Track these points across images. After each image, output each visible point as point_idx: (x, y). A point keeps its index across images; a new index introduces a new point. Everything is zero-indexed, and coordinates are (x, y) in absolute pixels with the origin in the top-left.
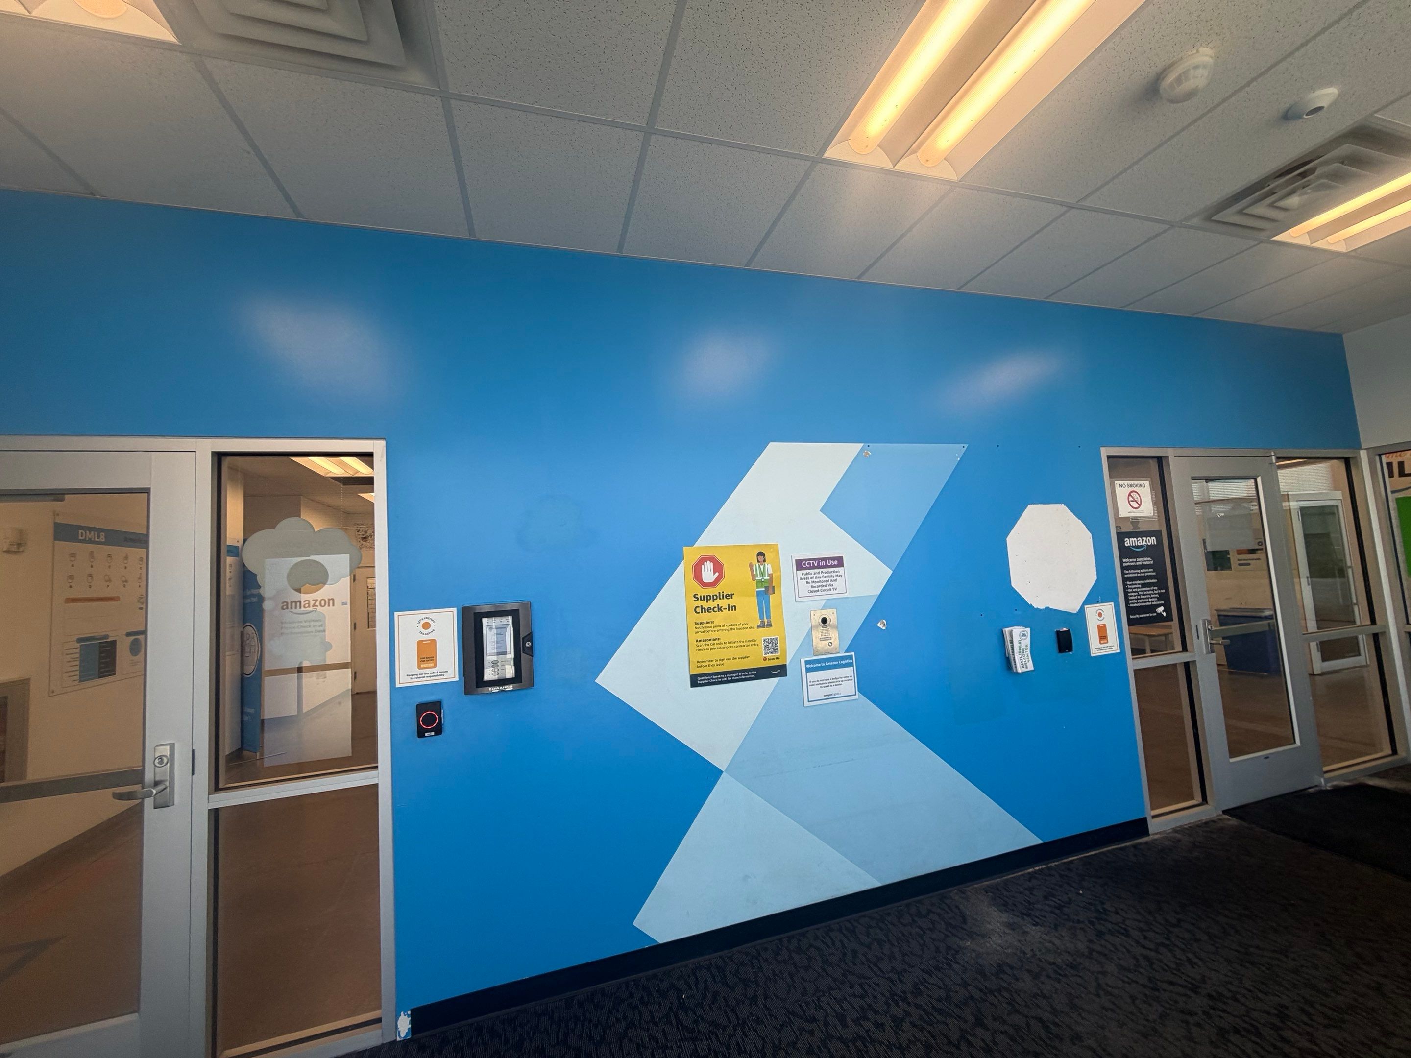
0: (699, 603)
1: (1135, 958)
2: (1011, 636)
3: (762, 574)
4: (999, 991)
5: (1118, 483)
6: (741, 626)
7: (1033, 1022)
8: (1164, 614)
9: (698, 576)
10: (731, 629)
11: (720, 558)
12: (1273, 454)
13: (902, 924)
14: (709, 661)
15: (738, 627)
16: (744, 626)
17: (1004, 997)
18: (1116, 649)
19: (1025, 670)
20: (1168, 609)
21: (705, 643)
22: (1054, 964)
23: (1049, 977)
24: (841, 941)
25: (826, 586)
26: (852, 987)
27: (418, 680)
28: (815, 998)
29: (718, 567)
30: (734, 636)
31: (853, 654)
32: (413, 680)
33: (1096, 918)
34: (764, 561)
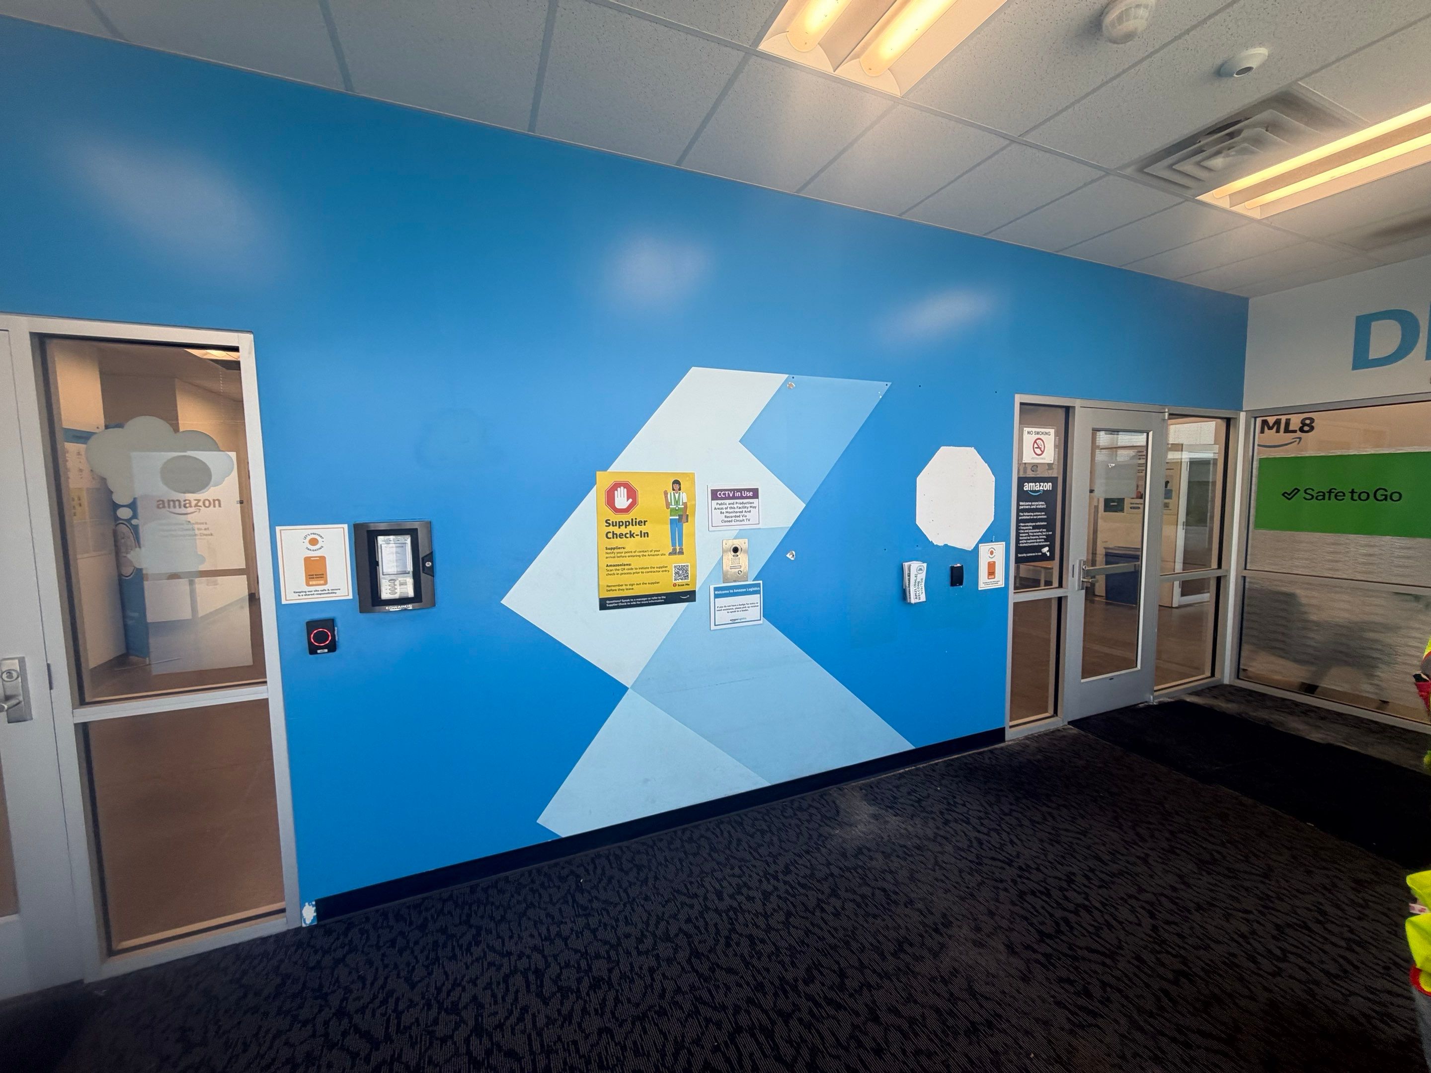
0: (611, 529)
1: (969, 840)
2: (909, 570)
3: (677, 503)
4: (855, 869)
5: (1026, 430)
6: (653, 553)
7: (877, 892)
8: (1048, 554)
9: (610, 501)
10: (643, 555)
11: (634, 484)
12: (1167, 410)
13: (784, 816)
14: (619, 586)
15: (650, 553)
16: (656, 553)
17: (858, 873)
18: (1001, 584)
19: (918, 601)
20: (1052, 550)
21: (615, 568)
22: (905, 846)
23: (898, 856)
24: (729, 832)
25: (739, 516)
26: (732, 868)
27: (306, 597)
28: (699, 879)
29: (632, 494)
30: (646, 561)
31: (761, 582)
32: (301, 597)
33: (947, 810)
34: (680, 489)
